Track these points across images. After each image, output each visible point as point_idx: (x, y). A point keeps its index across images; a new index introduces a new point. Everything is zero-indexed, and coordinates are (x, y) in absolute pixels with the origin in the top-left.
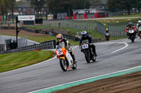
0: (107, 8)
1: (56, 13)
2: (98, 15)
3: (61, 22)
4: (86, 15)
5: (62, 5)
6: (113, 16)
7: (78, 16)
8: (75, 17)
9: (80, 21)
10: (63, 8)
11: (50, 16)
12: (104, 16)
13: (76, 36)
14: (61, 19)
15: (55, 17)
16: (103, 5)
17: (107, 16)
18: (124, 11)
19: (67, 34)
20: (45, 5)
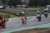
0: (29, 5)
1: (11, 6)
2: (25, 7)
3: (12, 9)
4: (21, 7)
5: (13, 3)
6: (31, 8)
7: (18, 7)
8: (17, 8)
9: (19, 9)
10: (13, 4)
11: (8, 7)
12: (27, 8)
13: (17, 14)
14: (12, 8)
15: (10, 7)
16: (27, 4)
17: (29, 8)
18: (35, 6)
19: (14, 13)
20: (7, 3)
